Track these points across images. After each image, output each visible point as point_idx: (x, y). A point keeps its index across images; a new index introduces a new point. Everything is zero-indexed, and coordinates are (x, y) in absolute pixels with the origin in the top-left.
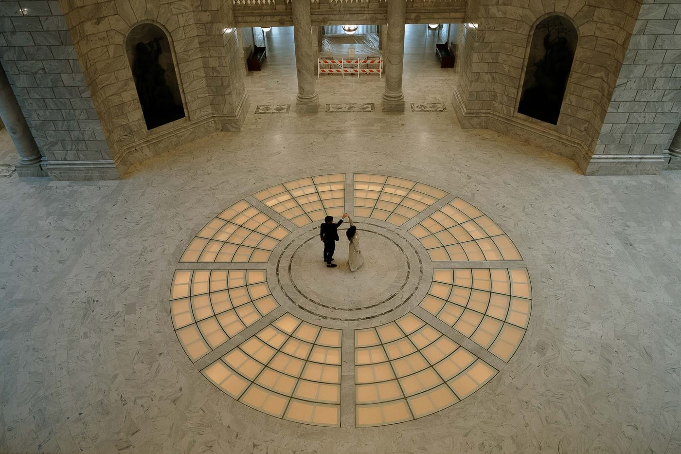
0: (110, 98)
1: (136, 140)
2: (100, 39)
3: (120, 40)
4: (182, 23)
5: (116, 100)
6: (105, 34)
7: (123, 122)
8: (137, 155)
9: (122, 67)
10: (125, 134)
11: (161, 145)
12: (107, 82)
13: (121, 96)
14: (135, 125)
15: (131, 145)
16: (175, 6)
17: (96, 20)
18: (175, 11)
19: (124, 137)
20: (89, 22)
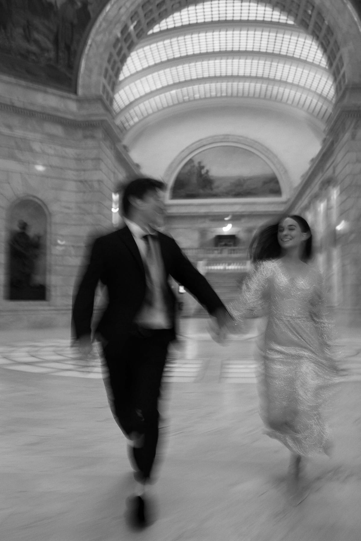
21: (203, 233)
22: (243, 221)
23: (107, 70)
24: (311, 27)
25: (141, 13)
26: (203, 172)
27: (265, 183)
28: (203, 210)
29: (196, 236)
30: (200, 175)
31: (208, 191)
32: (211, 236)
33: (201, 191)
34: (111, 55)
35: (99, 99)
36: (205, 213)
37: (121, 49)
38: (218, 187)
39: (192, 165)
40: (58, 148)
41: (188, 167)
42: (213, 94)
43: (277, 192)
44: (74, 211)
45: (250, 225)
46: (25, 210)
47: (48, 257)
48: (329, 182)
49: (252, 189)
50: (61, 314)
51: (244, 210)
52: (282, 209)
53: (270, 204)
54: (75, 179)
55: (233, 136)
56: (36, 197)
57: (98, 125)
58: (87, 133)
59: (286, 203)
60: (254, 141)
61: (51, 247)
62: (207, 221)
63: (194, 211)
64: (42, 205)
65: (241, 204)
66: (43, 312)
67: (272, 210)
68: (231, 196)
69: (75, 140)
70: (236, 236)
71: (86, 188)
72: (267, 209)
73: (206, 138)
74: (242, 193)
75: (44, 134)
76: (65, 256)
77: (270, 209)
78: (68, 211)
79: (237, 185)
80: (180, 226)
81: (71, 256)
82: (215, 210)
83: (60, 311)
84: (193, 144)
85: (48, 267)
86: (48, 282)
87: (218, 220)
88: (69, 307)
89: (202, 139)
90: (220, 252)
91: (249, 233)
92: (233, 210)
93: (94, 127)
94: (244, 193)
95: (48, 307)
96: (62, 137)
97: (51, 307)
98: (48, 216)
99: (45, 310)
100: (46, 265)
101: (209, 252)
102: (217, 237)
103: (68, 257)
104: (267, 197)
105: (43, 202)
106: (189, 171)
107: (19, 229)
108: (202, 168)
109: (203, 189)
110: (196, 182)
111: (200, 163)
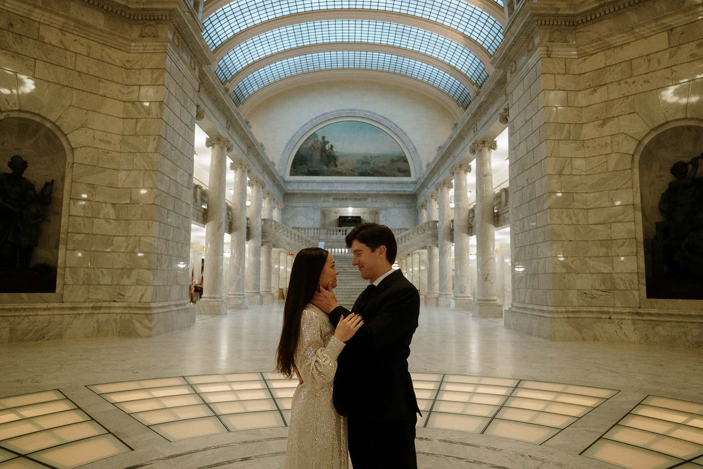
0: (593, 227)
1: (618, 304)
2: (601, 146)
3: (629, 147)
5: (601, 232)
6: (608, 139)
7: (605, 269)
8: (610, 328)
9: (625, 186)
10: (603, 288)
11: (659, 329)
12: (596, 204)
13: (611, 228)
14: (622, 280)
15: (606, 309)
17: (601, 122)
19: (600, 293)
20: (591, 125)
21: (324, 214)
22: (369, 200)
26: (327, 147)
27: (393, 161)
28: (325, 188)
29: (318, 216)
30: (323, 151)
31: (333, 168)
32: (335, 217)
33: (325, 168)
36: (329, 191)
38: (342, 164)
39: (316, 139)
41: (311, 143)
42: (340, 65)
43: (406, 172)
44: (118, 148)
45: (377, 205)
46: (31, 142)
47: (64, 220)
48: (484, 142)
49: (379, 167)
50: (83, 316)
51: (371, 189)
52: (411, 189)
53: (398, 183)
54: (125, 99)
55: (360, 110)
56: (46, 119)
57: (164, 18)
58: (147, 30)
59: (416, 183)
60: (382, 116)
61: (70, 204)
62: (331, 199)
63: (316, 188)
64: (58, 133)
65: (368, 183)
66: (45, 313)
67: (400, 189)
68: (357, 174)
69: (126, 39)
70: (362, 217)
71: (140, 112)
72: (395, 189)
73: (332, 112)
74: (369, 171)
75: (67, 18)
76: (95, 220)
77: (398, 189)
78: (108, 147)
79: (363, 163)
80: (301, 204)
81: (107, 220)
82: (339, 188)
83: (80, 312)
84: (317, 117)
85: (62, 236)
86: (60, 261)
87: (343, 199)
88: (99, 304)
89: (326, 113)
90: (344, 232)
91: (376, 215)
92: (359, 189)
93: (158, 21)
94: (371, 170)
95: (57, 305)
96: (101, 30)
97: (65, 305)
98: (68, 152)
99: (49, 309)
100: (59, 233)
101: (332, 232)
102: (341, 217)
103: (102, 222)
104: (394, 176)
105: (59, 128)
106: (312, 146)
107: (9, 171)
108: (326, 143)
109: (327, 165)
110: (319, 157)
111: (323, 138)
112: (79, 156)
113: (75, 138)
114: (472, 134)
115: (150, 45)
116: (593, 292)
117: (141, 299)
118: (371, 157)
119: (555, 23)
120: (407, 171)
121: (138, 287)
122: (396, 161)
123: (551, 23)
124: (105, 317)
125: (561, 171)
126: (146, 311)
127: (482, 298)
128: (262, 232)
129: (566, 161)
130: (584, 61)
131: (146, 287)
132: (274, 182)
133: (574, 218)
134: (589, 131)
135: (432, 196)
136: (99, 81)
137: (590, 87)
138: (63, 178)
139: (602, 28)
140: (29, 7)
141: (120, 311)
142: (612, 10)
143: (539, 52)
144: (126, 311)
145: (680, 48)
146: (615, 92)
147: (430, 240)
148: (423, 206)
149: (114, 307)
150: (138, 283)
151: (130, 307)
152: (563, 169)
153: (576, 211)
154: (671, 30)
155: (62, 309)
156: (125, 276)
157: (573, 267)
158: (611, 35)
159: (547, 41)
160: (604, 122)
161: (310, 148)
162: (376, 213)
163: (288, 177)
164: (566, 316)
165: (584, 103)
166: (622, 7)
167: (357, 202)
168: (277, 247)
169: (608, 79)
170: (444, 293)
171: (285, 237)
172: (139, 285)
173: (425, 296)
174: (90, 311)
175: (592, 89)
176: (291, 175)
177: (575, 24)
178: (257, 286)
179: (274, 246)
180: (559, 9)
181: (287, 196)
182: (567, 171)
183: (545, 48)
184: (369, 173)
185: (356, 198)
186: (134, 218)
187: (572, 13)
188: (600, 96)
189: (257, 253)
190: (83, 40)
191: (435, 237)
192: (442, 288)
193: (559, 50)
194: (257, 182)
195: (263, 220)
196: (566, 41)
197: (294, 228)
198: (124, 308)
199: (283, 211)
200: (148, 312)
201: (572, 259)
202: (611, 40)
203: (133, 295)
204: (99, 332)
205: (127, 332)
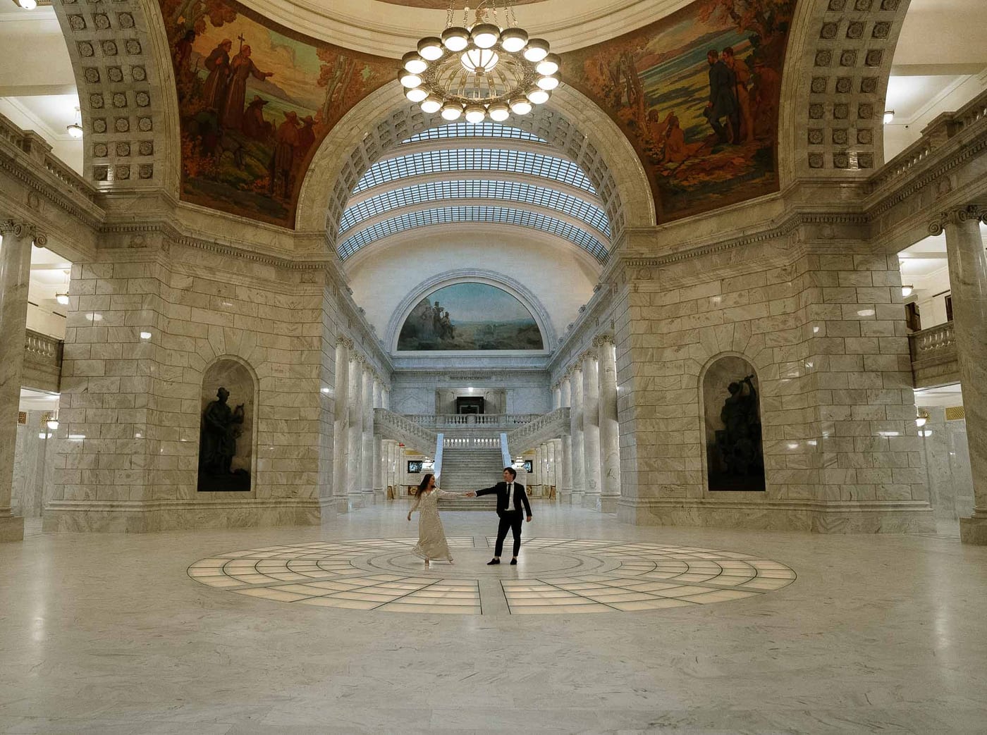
1: (688, 496)
2: (677, 368)
3: (696, 370)
4: (777, 359)
5: (677, 438)
6: (681, 363)
7: (679, 467)
8: (683, 514)
9: (693, 401)
10: (678, 483)
13: (683, 435)
14: (691, 476)
15: (680, 500)
16: (772, 337)
17: (676, 348)
18: (770, 343)
19: (676, 487)
20: (669, 350)
21: (439, 394)
22: (494, 378)
23: (332, 200)
24: (581, 158)
25: (377, 135)
26: (442, 315)
27: (521, 331)
28: (440, 365)
29: (432, 398)
30: (437, 319)
32: (451, 398)
33: (439, 340)
34: (338, 182)
35: (322, 235)
36: (444, 368)
37: (350, 173)
38: (461, 335)
39: (428, 306)
40: (270, 295)
41: (422, 310)
42: (455, 219)
43: (538, 344)
44: (288, 375)
45: (502, 385)
46: (226, 374)
47: (254, 435)
48: (605, 337)
49: (504, 339)
50: (270, 509)
51: (494, 365)
52: (545, 364)
53: (529, 357)
54: (290, 334)
55: (480, 270)
56: (241, 358)
57: (320, 267)
58: (306, 276)
59: (549, 356)
60: (507, 277)
61: (258, 422)
62: (447, 378)
63: (429, 365)
64: (248, 368)
65: (491, 357)
66: (247, 506)
67: (531, 365)
68: (478, 347)
69: (290, 285)
70: (485, 398)
71: (303, 345)
72: (523, 365)
73: (447, 272)
74: (493, 343)
75: (252, 278)
76: (275, 434)
77: (529, 365)
78: (280, 375)
79: (485, 333)
80: (412, 385)
81: (283, 433)
82: (458, 365)
83: (268, 506)
84: (429, 279)
85: (254, 448)
86: (253, 468)
87: (462, 378)
88: (279, 500)
89: (440, 274)
90: (464, 420)
91: (502, 395)
92: (482, 366)
93: (315, 269)
94: (495, 342)
95: (253, 500)
96: (274, 282)
97: (258, 501)
98: (255, 382)
99: (249, 503)
100: (251, 446)
101: (450, 420)
102: (460, 399)
103: (279, 434)
104: (524, 348)
105: (249, 364)
106: (423, 314)
107: (218, 399)
108: (440, 310)
109: (442, 337)
110: (432, 327)
111: (437, 304)
112: (263, 384)
113: (261, 371)
114: (594, 327)
115: (309, 288)
116: (672, 486)
117: (311, 495)
118: (494, 326)
119: (641, 264)
120: (538, 341)
121: (308, 486)
122: (525, 330)
123: (638, 264)
124: (284, 510)
125: (646, 388)
126: (314, 505)
127: (606, 493)
128: (374, 424)
129: (650, 379)
130: (665, 295)
131: (314, 486)
132: (382, 363)
133: (656, 426)
134: (669, 354)
135: (576, 367)
136: (274, 323)
137: (669, 317)
138: (252, 403)
139: (677, 270)
140: (229, 276)
141: (295, 505)
142: (683, 257)
143: (629, 287)
144: (300, 505)
145: (728, 296)
146: (687, 324)
147: (562, 429)
148: (558, 385)
149: (290, 502)
150: (308, 483)
151: (303, 502)
152: (648, 385)
153: (658, 421)
154: (723, 280)
155: (255, 503)
156: (298, 477)
157: (656, 465)
158: (684, 277)
159: (635, 279)
160: (680, 348)
161: (421, 317)
162: (502, 393)
163: (396, 353)
164: (648, 505)
165: (665, 331)
166: (690, 256)
167: (478, 382)
168: (387, 438)
169: (682, 313)
170: (578, 490)
171: (399, 428)
172: (310, 484)
173: (560, 493)
174: (274, 506)
175: (670, 320)
176: (399, 349)
177: (658, 263)
178: (369, 484)
179: (385, 437)
180: (642, 254)
181: (395, 375)
182: (650, 388)
183: (633, 285)
184: (493, 345)
185: (477, 376)
186: (304, 431)
187: (653, 256)
188: (677, 325)
189: (369, 447)
190: (263, 293)
191: (567, 426)
192: (576, 484)
193: (645, 286)
194: (368, 368)
195: (375, 409)
196: (651, 278)
197: (406, 416)
198: (298, 503)
199: (391, 394)
200: (317, 506)
201: (654, 460)
202: (684, 281)
203: (304, 492)
204: (280, 522)
205: (301, 521)
